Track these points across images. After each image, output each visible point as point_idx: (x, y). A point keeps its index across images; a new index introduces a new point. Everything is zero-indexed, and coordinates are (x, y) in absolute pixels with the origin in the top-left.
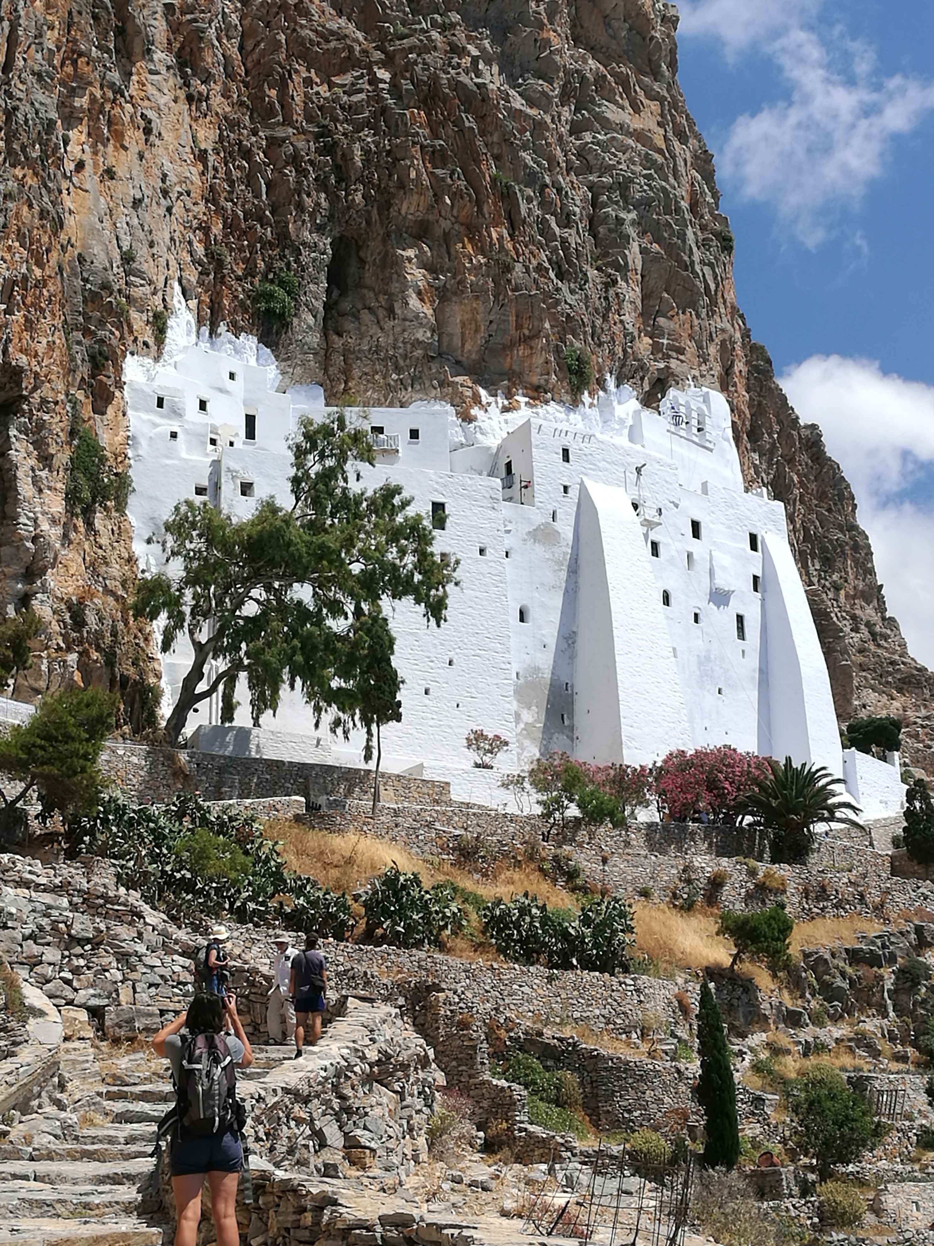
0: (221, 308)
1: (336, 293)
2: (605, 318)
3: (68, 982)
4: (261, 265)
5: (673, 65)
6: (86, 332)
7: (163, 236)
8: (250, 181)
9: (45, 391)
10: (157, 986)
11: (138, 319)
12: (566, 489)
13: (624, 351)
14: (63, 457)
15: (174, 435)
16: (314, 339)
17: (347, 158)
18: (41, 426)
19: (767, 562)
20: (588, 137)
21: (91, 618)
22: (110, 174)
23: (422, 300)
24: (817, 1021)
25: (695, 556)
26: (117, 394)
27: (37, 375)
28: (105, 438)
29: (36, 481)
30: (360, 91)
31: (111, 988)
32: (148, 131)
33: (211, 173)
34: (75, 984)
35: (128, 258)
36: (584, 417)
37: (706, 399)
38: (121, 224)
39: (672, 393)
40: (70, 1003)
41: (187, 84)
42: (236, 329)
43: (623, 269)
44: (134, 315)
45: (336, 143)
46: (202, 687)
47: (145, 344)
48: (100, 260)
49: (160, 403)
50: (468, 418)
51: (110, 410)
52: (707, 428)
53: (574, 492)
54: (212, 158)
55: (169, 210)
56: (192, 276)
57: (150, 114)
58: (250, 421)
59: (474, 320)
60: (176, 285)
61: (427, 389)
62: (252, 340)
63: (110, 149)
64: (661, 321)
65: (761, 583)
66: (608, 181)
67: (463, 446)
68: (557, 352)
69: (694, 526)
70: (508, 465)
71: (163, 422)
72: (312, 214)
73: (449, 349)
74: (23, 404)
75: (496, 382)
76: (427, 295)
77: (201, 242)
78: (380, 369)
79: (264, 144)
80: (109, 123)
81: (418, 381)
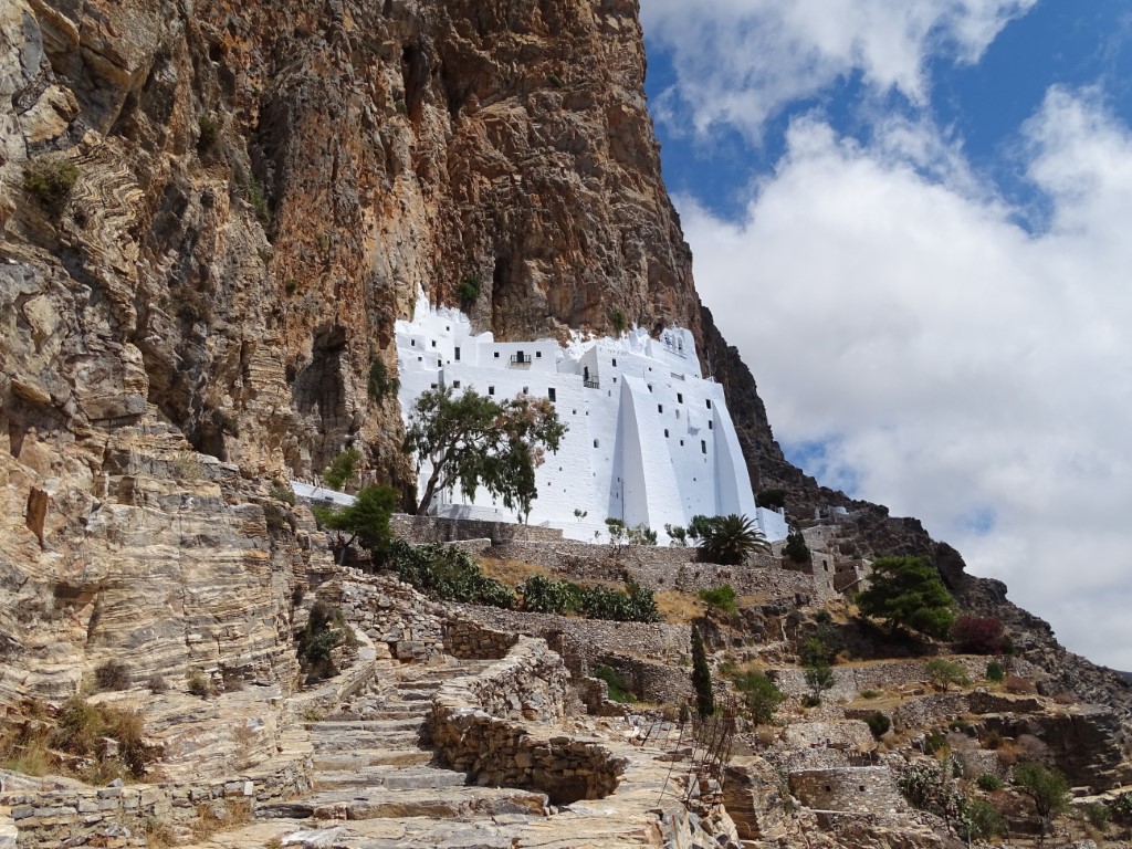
0: (441, 293)
1: (498, 286)
2: (631, 294)
3: (378, 629)
5: (659, 169)
6: (376, 309)
7: (412, 261)
8: (454, 231)
9: (357, 338)
10: (423, 630)
11: (402, 303)
12: (615, 379)
13: (641, 310)
14: (366, 371)
15: (420, 359)
16: (488, 309)
17: (501, 219)
18: (355, 356)
19: (716, 413)
20: (619, 205)
21: (382, 452)
23: (540, 287)
24: (750, 643)
25: (680, 412)
26: (392, 339)
27: (352, 331)
28: (386, 362)
29: (353, 384)
30: (506, 186)
31: (399, 632)
32: (403, 209)
33: (435, 228)
34: (382, 630)
35: (396, 271)
36: (622, 343)
37: (682, 333)
38: (392, 255)
39: (665, 330)
40: (379, 640)
41: (422, 186)
42: (449, 305)
43: (639, 269)
44: (399, 300)
45: (496, 212)
46: (438, 485)
47: (405, 314)
48: (382, 273)
49: (413, 343)
50: (565, 346)
51: (389, 348)
52: (684, 348)
53: (619, 381)
54: (435, 222)
55: (415, 247)
56: (427, 280)
57: (404, 201)
58: (457, 350)
59: (566, 297)
60: (419, 284)
61: (544, 332)
62: (457, 310)
63: (385, 218)
64: (658, 295)
65: (713, 424)
66: (630, 226)
67: (563, 360)
68: (608, 312)
69: (679, 396)
70: (586, 369)
71: (415, 352)
72: (485, 247)
73: (555, 312)
74: (346, 345)
75: (578, 327)
76: (543, 285)
77: (431, 263)
78: (521, 323)
79: (460, 213)
80: (384, 206)
81: (540, 328)
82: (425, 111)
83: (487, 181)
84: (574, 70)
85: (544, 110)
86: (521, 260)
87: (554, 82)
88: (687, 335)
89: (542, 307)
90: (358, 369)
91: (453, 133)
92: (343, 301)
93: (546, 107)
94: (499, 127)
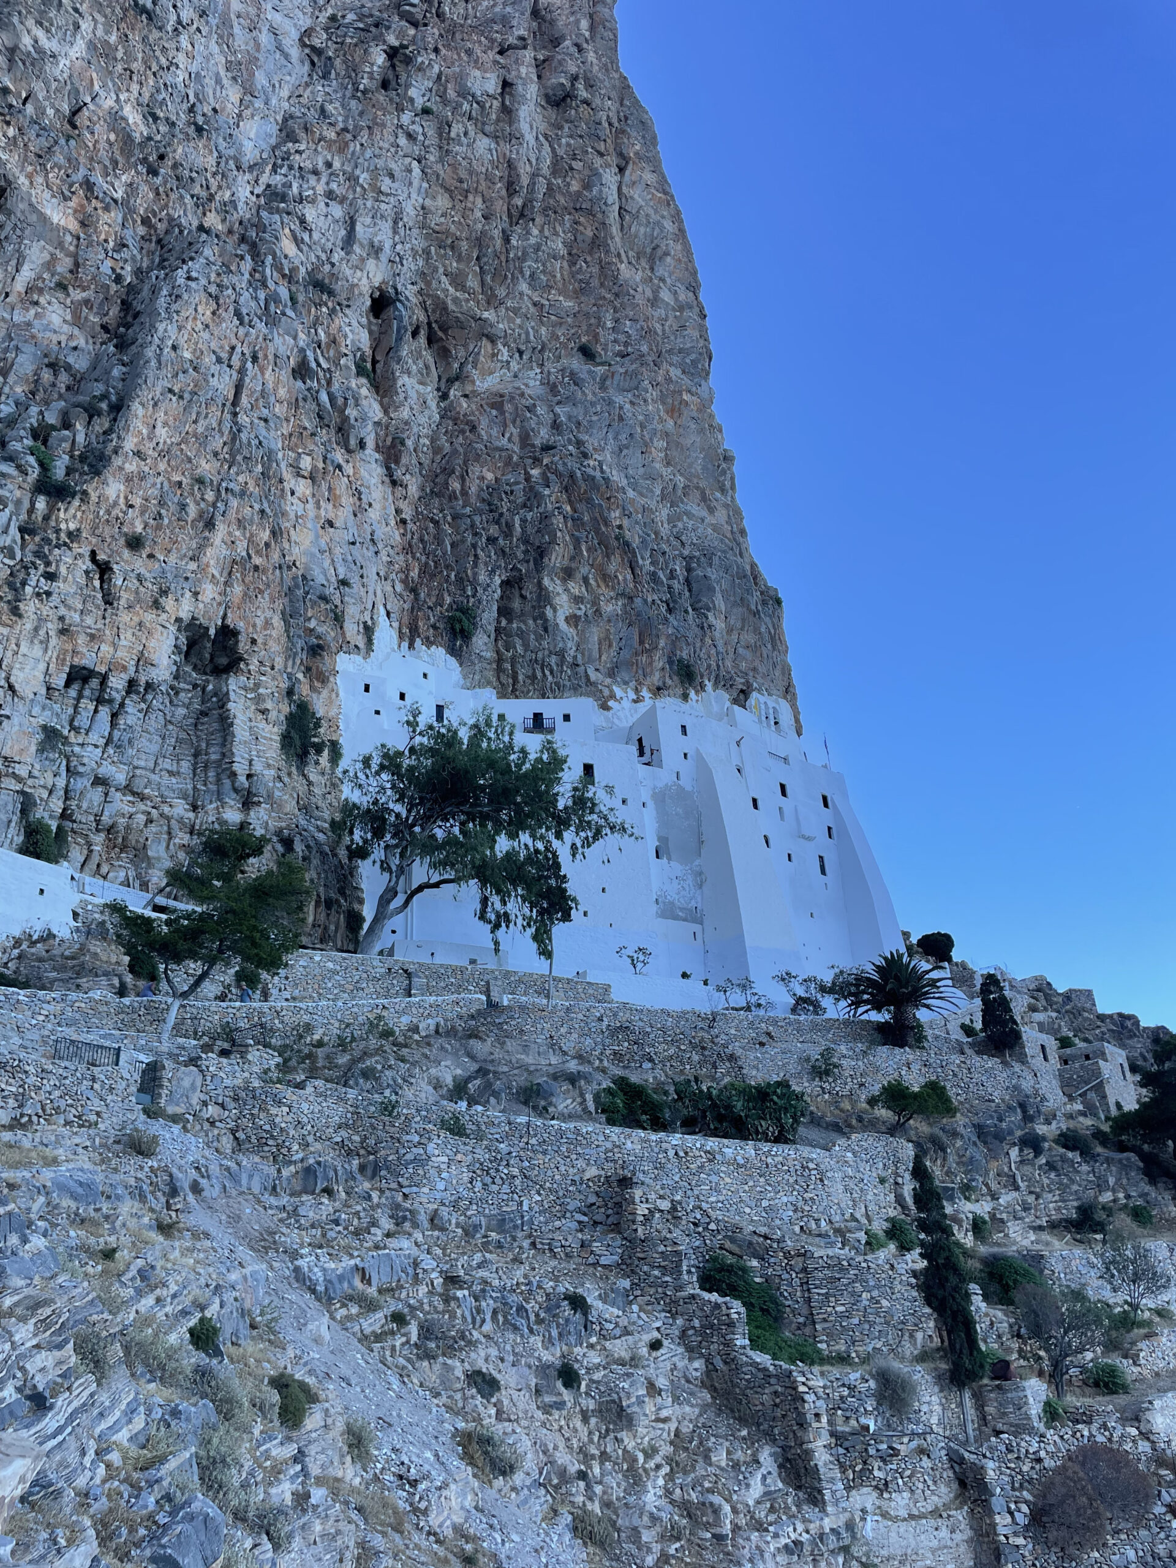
0: (416, 626)
1: (504, 620)
4: (448, 600)
6: (306, 630)
8: (439, 540)
9: (262, 656)
11: (352, 630)
12: (685, 755)
13: (718, 666)
14: (278, 714)
15: (377, 712)
16: (489, 654)
17: (510, 525)
18: (258, 685)
19: (837, 817)
22: (331, 524)
23: (569, 623)
24: (965, 1193)
25: (785, 810)
26: (332, 679)
27: (254, 641)
28: (320, 711)
29: (252, 730)
33: (409, 536)
35: (344, 583)
36: (693, 706)
37: (777, 703)
38: (338, 559)
39: (753, 697)
41: (390, 474)
42: (428, 643)
43: (713, 610)
44: (347, 623)
45: (501, 514)
46: (396, 903)
47: (356, 646)
48: (320, 579)
49: (367, 688)
50: (608, 709)
51: (325, 693)
52: (780, 723)
53: (693, 758)
54: (410, 525)
55: (376, 554)
56: (394, 604)
57: (363, 489)
58: (440, 709)
59: (607, 638)
60: (382, 609)
61: (575, 689)
62: (441, 651)
63: (330, 506)
64: (740, 650)
65: (834, 832)
66: (697, 554)
67: (603, 729)
68: (670, 662)
69: (783, 787)
70: (640, 741)
71: (370, 702)
72: (486, 564)
73: (590, 660)
74: (242, 665)
75: (626, 683)
76: (573, 620)
77: (402, 581)
78: (539, 674)
79: (449, 518)
80: (330, 489)
81: (568, 684)
82: (400, 383)
83: (490, 476)
84: (615, 341)
85: (573, 387)
86: (540, 584)
87: (587, 353)
88: (784, 707)
89: (572, 653)
90: (262, 707)
91: (442, 417)
92: (238, 589)
93: (576, 384)
94: (508, 407)
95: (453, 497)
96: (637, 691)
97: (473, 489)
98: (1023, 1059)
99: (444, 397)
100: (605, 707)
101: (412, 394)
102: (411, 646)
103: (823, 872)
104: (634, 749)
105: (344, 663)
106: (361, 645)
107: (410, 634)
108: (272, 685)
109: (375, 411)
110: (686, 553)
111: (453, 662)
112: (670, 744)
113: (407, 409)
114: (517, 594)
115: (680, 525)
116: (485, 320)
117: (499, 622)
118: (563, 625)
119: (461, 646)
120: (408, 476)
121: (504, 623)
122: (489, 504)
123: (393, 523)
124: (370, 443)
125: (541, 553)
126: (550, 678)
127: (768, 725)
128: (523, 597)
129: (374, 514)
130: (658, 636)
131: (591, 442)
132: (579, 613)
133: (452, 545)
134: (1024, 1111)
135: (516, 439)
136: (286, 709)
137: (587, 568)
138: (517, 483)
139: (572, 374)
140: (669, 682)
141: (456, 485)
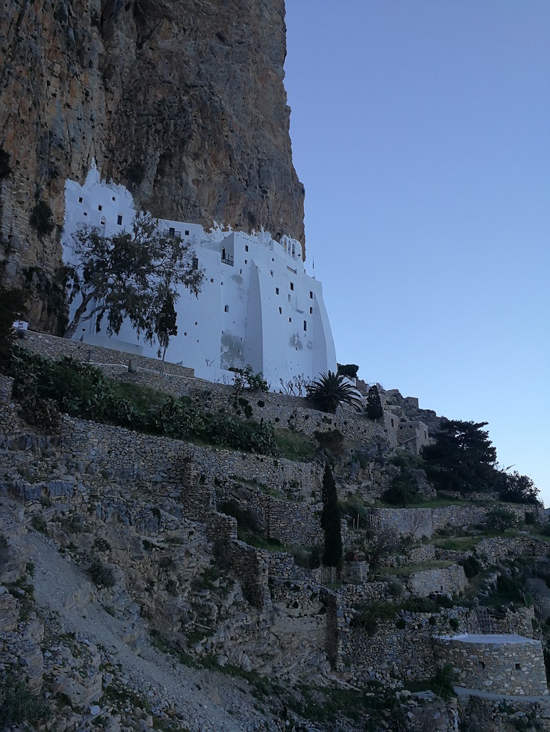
0: (112, 172)
4: (130, 160)
7: (89, 137)
8: (128, 125)
11: (75, 167)
12: (246, 261)
13: (268, 219)
14: (29, 206)
15: (85, 214)
16: (149, 192)
19: (316, 303)
22: (69, 106)
24: (347, 480)
25: (291, 297)
26: (62, 192)
27: (18, 162)
28: (53, 207)
29: (14, 212)
32: (87, 94)
33: (112, 121)
35: (73, 140)
36: (253, 238)
38: (71, 126)
39: (284, 237)
41: (105, 84)
42: (117, 182)
44: (73, 163)
45: (164, 119)
46: (85, 314)
47: (77, 176)
48: (60, 136)
49: (81, 200)
51: (57, 199)
52: (295, 253)
53: (249, 263)
55: (93, 127)
56: (100, 157)
58: (120, 217)
59: (213, 194)
60: (93, 158)
61: (193, 219)
62: (124, 187)
63: (69, 96)
64: (280, 212)
65: (313, 310)
66: (265, 158)
67: (205, 242)
68: (244, 213)
69: (292, 285)
70: (224, 250)
71: (81, 208)
72: (153, 143)
73: (203, 205)
74: (10, 175)
75: (220, 220)
76: (196, 182)
77: (105, 146)
78: (175, 208)
79: (135, 116)
80: (70, 86)
81: (189, 215)
82: (115, 34)
83: (160, 96)
84: (236, 34)
85: (211, 55)
86: (181, 159)
87: (220, 37)
88: (298, 244)
89: (194, 199)
90: (20, 200)
91: (137, 58)
92: (11, 131)
93: (213, 54)
94: (175, 59)
95: (139, 104)
96: (225, 225)
97: (150, 102)
98: (382, 424)
99: (139, 46)
100: (208, 231)
101: (122, 41)
102: (107, 182)
103: (305, 329)
104: (220, 255)
105: (70, 185)
106: (80, 177)
107: (107, 176)
108: (26, 189)
109: (100, 48)
110: (260, 157)
111: (129, 194)
112: (239, 255)
113: (118, 50)
114: (168, 164)
115: (258, 141)
116: (167, 8)
117: (157, 177)
118: (191, 184)
119: (135, 186)
120: (115, 88)
121: (159, 178)
122: (159, 111)
123: (104, 112)
124: (96, 65)
125: (183, 142)
126: (181, 211)
127: (289, 252)
128: (171, 165)
129: (94, 105)
130: (239, 198)
131: (217, 87)
132: (200, 179)
133: (136, 130)
134: (379, 447)
135: (177, 78)
136: (34, 204)
137: (207, 155)
138: (175, 103)
139: (211, 48)
140: (242, 223)
141: (141, 98)
